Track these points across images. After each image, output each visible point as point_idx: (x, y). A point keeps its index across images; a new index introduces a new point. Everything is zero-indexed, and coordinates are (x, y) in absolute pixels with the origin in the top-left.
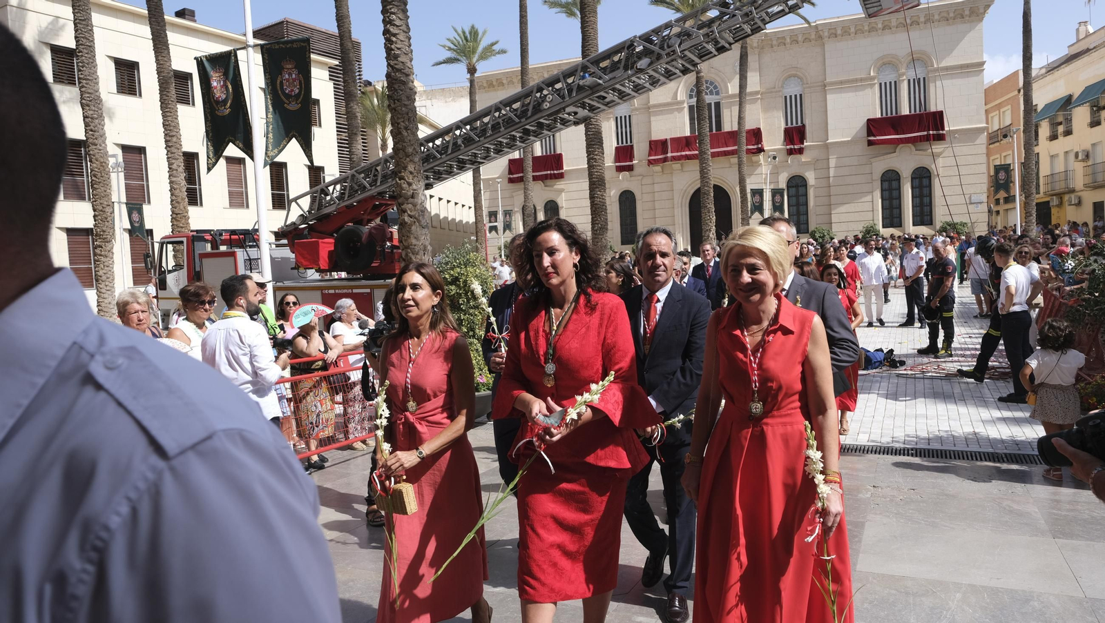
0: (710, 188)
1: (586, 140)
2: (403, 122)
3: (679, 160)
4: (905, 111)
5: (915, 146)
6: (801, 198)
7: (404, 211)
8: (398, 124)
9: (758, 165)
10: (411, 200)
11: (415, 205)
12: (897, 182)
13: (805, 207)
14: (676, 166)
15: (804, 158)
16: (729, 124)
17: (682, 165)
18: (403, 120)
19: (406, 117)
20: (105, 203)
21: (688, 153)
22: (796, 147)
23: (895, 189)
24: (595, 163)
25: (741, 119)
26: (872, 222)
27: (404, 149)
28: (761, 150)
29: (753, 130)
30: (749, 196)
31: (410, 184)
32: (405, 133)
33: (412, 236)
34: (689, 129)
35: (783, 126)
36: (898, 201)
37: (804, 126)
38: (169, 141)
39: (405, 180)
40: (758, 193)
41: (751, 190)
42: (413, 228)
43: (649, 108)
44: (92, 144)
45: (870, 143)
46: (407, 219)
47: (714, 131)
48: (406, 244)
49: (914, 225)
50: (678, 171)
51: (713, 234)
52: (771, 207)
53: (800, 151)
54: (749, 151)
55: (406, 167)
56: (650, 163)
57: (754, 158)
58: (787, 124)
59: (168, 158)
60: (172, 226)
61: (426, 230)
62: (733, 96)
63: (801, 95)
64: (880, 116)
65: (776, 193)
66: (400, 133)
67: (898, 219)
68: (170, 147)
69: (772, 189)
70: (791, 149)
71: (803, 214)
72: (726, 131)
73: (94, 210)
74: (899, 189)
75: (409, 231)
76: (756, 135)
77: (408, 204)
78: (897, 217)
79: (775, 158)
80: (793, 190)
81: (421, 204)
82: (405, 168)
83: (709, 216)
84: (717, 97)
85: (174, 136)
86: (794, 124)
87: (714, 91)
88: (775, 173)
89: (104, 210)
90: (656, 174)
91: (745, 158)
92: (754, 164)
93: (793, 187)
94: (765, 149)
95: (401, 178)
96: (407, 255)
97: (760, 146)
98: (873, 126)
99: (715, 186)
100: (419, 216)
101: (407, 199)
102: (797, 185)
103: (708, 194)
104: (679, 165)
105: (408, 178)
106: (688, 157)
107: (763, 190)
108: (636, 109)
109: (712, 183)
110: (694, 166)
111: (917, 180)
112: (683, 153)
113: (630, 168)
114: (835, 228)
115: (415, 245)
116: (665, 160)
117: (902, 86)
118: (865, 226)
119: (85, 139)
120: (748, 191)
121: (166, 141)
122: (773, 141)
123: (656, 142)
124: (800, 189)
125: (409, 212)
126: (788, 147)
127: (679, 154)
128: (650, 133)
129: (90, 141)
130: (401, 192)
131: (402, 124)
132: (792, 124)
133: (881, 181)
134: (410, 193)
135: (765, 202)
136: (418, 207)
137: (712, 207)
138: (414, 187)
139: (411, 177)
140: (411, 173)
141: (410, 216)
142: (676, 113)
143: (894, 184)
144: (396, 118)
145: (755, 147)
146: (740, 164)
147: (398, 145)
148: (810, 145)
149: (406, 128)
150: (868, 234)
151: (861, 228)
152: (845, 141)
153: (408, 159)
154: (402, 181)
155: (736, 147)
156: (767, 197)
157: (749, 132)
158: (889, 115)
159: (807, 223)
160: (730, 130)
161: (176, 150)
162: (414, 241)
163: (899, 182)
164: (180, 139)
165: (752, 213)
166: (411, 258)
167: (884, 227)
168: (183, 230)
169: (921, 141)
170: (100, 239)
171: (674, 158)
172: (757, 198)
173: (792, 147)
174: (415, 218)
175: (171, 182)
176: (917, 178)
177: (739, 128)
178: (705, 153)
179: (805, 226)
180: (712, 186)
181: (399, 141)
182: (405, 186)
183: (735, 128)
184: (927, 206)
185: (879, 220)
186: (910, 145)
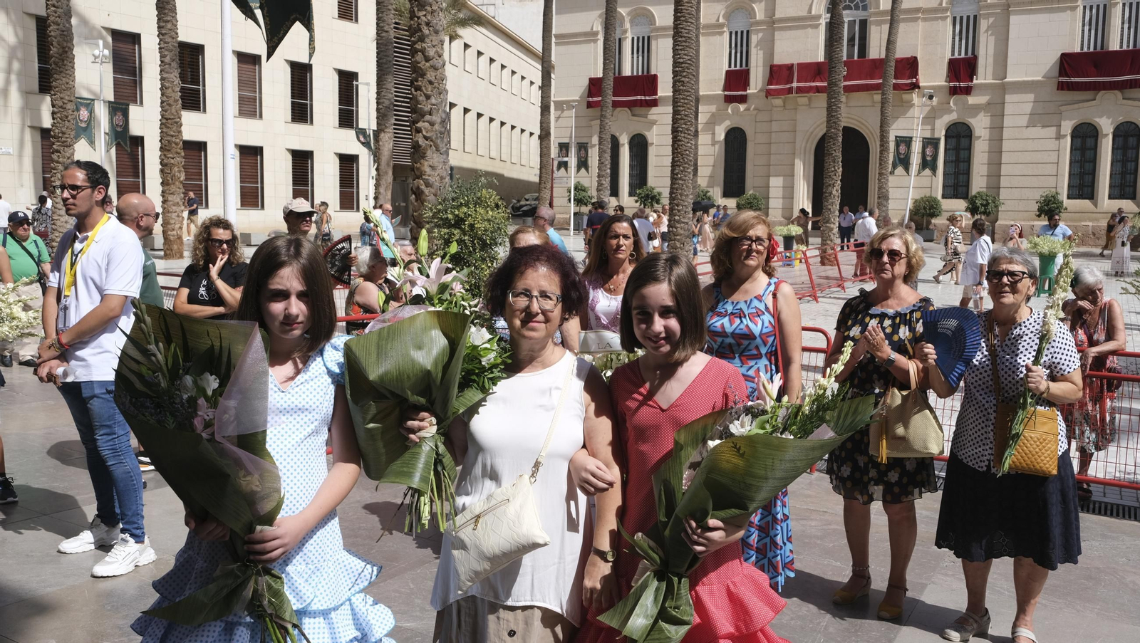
0: (839, 130)
1: (673, 57)
2: (425, 16)
3: (808, 92)
4: (1114, 45)
5: (1122, 93)
6: (962, 152)
7: (419, 131)
8: (419, 18)
9: (910, 105)
10: (428, 117)
11: (432, 124)
12: (1093, 140)
13: (966, 164)
14: (803, 100)
15: (972, 100)
16: (876, 50)
17: (810, 99)
18: (424, 13)
19: (429, 9)
20: (67, 98)
21: (818, 84)
22: (962, 85)
23: (1090, 149)
24: (681, 88)
25: (890, 43)
26: (1054, 190)
27: (423, 51)
28: (915, 86)
29: (907, 59)
30: (892, 146)
31: (428, 97)
32: (426, 31)
33: (426, 163)
34: (823, 53)
35: (949, 56)
36: (1091, 164)
37: (975, 58)
38: (163, 27)
39: (421, 91)
40: (906, 141)
41: (896, 137)
42: (429, 153)
43: (774, 23)
44: (53, 23)
45: (1062, 87)
46: (421, 141)
47: (856, 58)
48: (418, 173)
49: (1110, 198)
50: (804, 107)
51: (837, 191)
52: (919, 161)
53: (968, 91)
54: (896, 87)
55: (425, 74)
56: (769, 94)
57: (906, 96)
58: (953, 54)
59: (160, 48)
60: (161, 133)
61: (445, 157)
62: (883, 13)
63: (975, 17)
64: (1078, 50)
65: (931, 143)
66: (421, 30)
67: (1090, 189)
68: (163, 35)
69: (923, 138)
70: (955, 87)
71: (963, 174)
72: (871, 58)
73: (53, 106)
74: (1095, 149)
75: (423, 157)
76: (909, 66)
77: (424, 122)
78: (1088, 186)
79: (931, 97)
80: (953, 142)
81: (441, 123)
82: (423, 75)
83: (834, 167)
84: (864, 13)
85: (167, 21)
86: (963, 55)
87: (861, 5)
88: (930, 119)
89: (65, 106)
90: (775, 109)
91: (891, 94)
92: (904, 104)
93: (953, 137)
94: (921, 84)
95: (418, 89)
96: (418, 188)
97: (914, 80)
98: (1068, 63)
99: (845, 128)
100: (437, 138)
101: (422, 115)
102: (960, 136)
103: (835, 139)
104: (806, 99)
105: (426, 89)
106: (818, 90)
107: (911, 138)
108: (759, 23)
109: (843, 124)
110: (821, 100)
111: (1121, 139)
112: (813, 84)
113: (743, 99)
114: (1004, 195)
115: (429, 176)
116: (790, 91)
117: (1113, 10)
118: (1044, 195)
119: (45, 15)
120: (892, 138)
121: (158, 27)
122: (933, 75)
123: (780, 67)
124: (963, 140)
125: (424, 133)
126: (952, 84)
127: (808, 84)
128: (772, 55)
129: (52, 18)
130: (416, 106)
131: (424, 18)
132: (960, 54)
133: (1073, 137)
134: (427, 108)
135: (912, 155)
136: (437, 127)
137: (838, 155)
138: (433, 101)
139: (430, 87)
140: (431, 83)
141: (426, 138)
142: (809, 30)
143: (1090, 142)
144: (416, 9)
145: (909, 81)
146: (883, 103)
147: (416, 46)
148: (981, 85)
149: (428, 24)
150: (1047, 205)
151: (1038, 198)
152: (1028, 82)
153: (427, 64)
154: (419, 92)
155: (880, 81)
156: (916, 147)
157: (900, 62)
158: (1092, 50)
159: (967, 185)
160: (877, 57)
161: (170, 40)
162: (428, 170)
163: (1097, 140)
164: (176, 26)
165: (894, 167)
166: (423, 192)
167: (1069, 198)
168: (174, 139)
169: (1131, 87)
170: (58, 141)
171: (799, 90)
172: (902, 148)
173: (957, 84)
174: (432, 141)
175: (162, 79)
176: (1121, 136)
177: (887, 56)
178: (836, 85)
179: (964, 189)
180: (841, 129)
181: (418, 41)
182: (422, 98)
183: (883, 56)
184: (1130, 174)
185: (1063, 188)
186: (1116, 92)
